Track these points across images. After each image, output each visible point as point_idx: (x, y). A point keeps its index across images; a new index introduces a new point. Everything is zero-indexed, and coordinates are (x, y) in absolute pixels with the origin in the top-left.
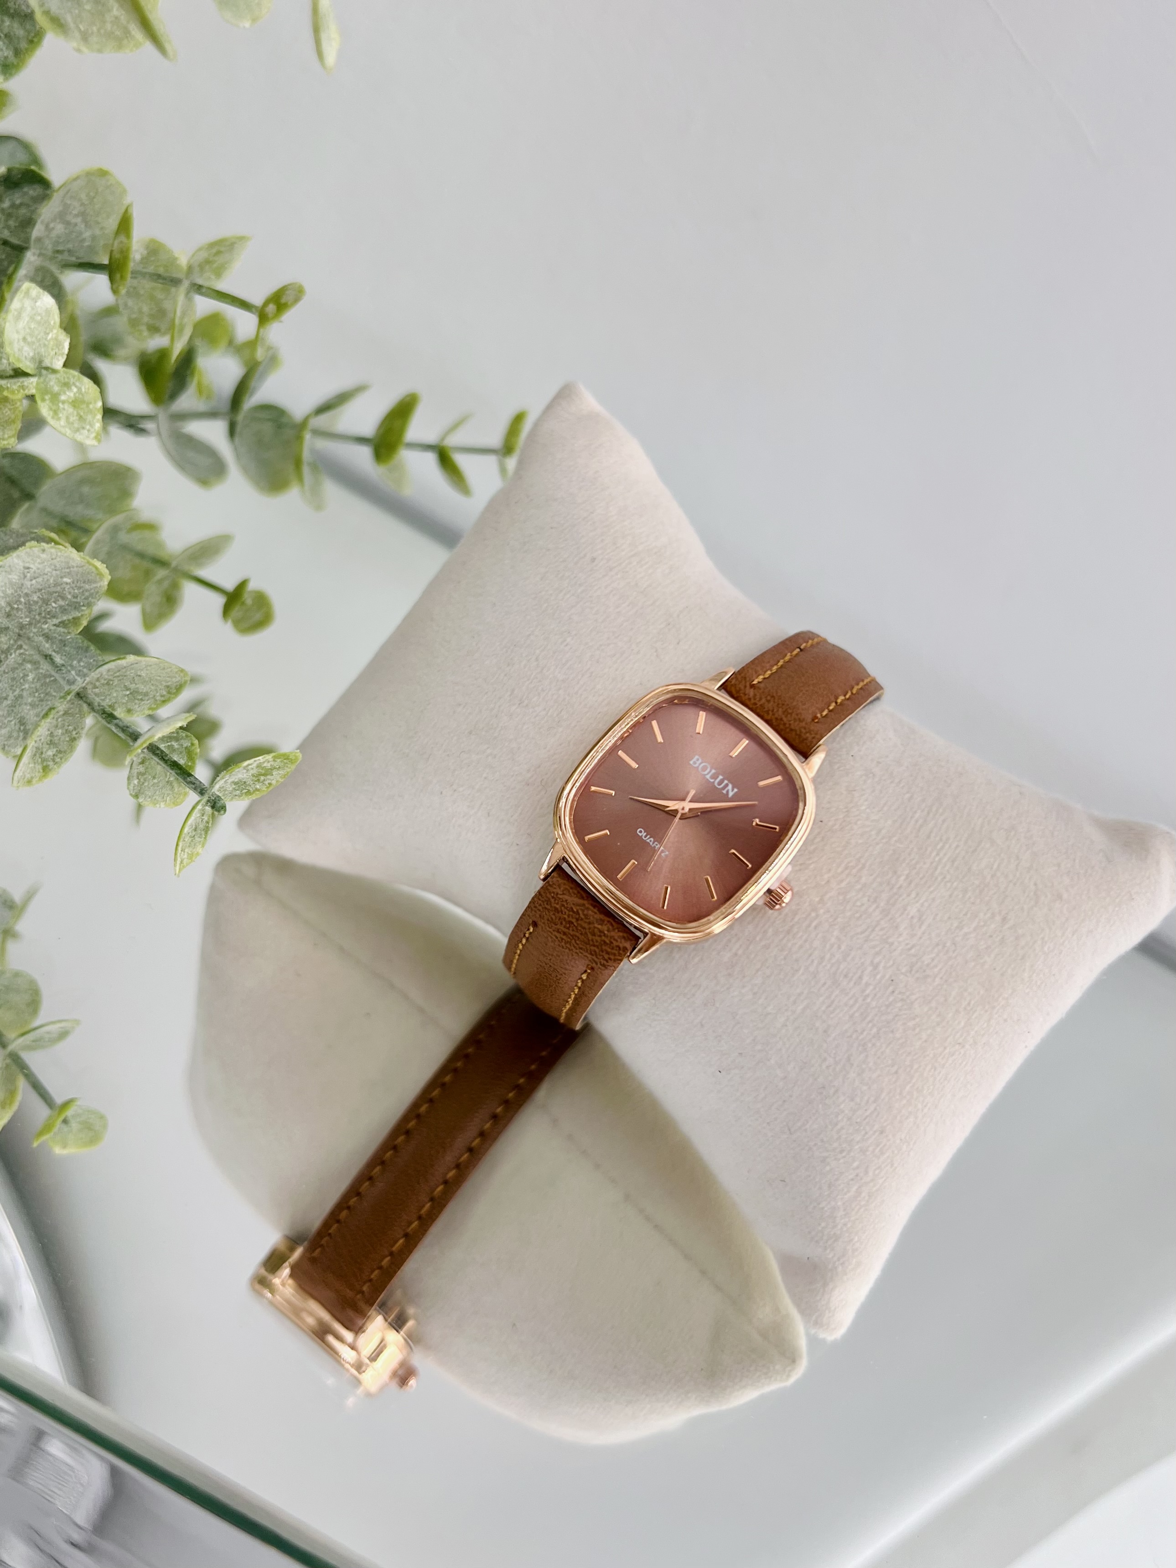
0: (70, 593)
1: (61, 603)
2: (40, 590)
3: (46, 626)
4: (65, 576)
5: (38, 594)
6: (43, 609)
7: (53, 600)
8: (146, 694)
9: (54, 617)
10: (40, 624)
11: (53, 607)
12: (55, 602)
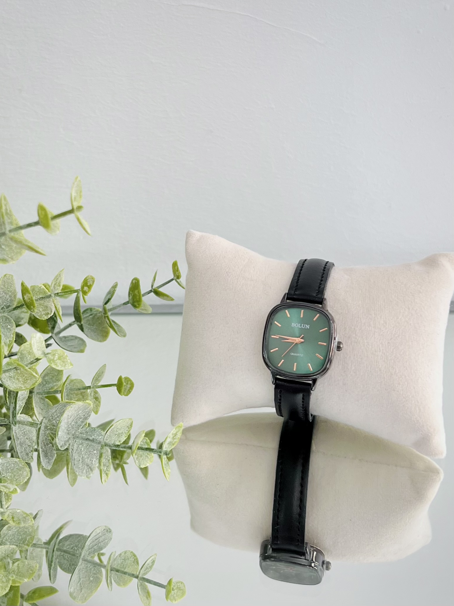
0: (82, 415)
1: (81, 420)
2: (73, 420)
3: (79, 430)
4: (79, 411)
5: (73, 422)
6: (76, 425)
7: (78, 420)
8: (122, 433)
9: (80, 426)
10: (77, 431)
11: (79, 423)
12: (79, 421)
